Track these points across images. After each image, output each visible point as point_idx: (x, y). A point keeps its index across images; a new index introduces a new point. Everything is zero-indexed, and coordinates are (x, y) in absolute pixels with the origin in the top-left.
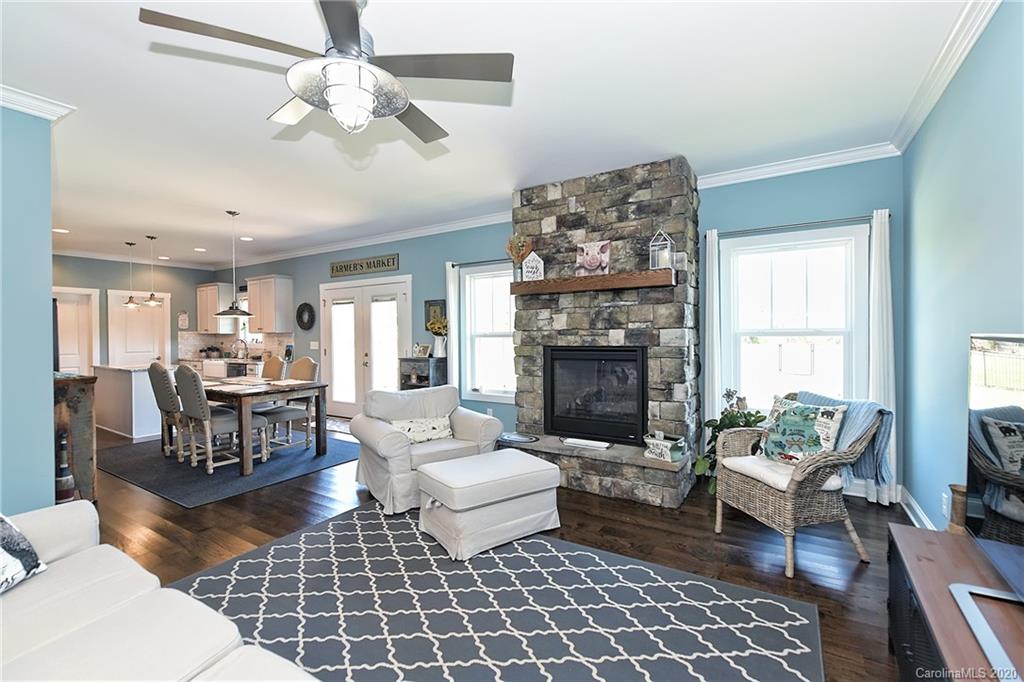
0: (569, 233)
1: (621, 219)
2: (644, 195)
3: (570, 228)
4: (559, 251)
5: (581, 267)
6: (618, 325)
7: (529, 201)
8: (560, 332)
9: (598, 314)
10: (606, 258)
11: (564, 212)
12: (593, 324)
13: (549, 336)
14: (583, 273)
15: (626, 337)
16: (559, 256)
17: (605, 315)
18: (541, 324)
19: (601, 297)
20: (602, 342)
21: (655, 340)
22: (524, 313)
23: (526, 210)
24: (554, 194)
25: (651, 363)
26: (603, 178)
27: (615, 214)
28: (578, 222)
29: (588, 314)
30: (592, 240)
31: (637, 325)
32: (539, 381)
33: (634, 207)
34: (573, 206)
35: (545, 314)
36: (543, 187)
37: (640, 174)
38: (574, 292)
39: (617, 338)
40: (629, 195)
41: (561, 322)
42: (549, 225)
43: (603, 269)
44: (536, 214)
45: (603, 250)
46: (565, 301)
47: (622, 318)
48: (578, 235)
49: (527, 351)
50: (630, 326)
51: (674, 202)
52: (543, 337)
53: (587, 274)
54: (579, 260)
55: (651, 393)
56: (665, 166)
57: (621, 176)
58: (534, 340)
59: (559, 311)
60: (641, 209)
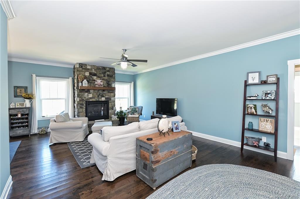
0: (93, 77)
1: (104, 76)
2: (108, 73)
3: (93, 76)
4: (90, 80)
5: (97, 84)
6: (103, 97)
7: (82, 67)
8: (90, 98)
9: (99, 94)
10: (102, 83)
11: (91, 72)
12: (98, 96)
13: (88, 99)
14: (97, 86)
15: (105, 99)
16: (90, 81)
17: (101, 95)
18: (85, 96)
19: (100, 91)
20: (100, 100)
21: (110, 99)
22: (80, 93)
23: (81, 69)
24: (89, 67)
25: (110, 103)
26: (100, 67)
27: (103, 75)
28: (95, 75)
29: (97, 94)
30: (98, 79)
31: (107, 97)
32: (84, 110)
33: (107, 75)
34: (93, 71)
35: (87, 94)
36: (86, 65)
37: (108, 69)
38: (94, 90)
39: (103, 99)
40: (106, 72)
41: (91, 96)
42: (87, 74)
43: (102, 85)
44: (83, 70)
45: (101, 82)
46: (91, 91)
47: (104, 95)
48: (95, 78)
49: (81, 102)
50: (106, 97)
51: (114, 76)
52: (86, 99)
53: (98, 86)
54: (96, 83)
55: (110, 109)
56: (112, 69)
57: (104, 68)
58: (83, 100)
59: (90, 93)
60: (108, 75)
